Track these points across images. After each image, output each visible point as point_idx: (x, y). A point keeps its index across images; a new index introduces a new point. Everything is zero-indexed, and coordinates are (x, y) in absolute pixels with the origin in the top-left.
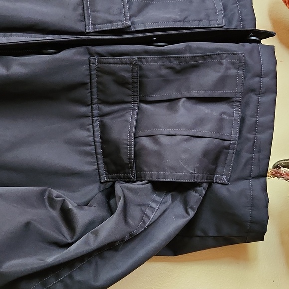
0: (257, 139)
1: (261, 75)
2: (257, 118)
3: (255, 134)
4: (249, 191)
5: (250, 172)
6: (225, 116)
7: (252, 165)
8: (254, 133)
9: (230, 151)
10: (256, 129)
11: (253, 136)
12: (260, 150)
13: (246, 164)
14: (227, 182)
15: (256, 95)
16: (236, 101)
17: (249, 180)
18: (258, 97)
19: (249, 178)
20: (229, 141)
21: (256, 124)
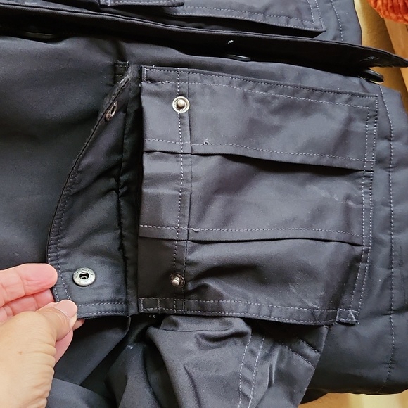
0: (395, 243)
1: (391, 137)
2: (391, 207)
3: (391, 235)
4: (390, 337)
5: (391, 301)
6: (351, 203)
7: (392, 289)
8: (389, 232)
9: (361, 265)
10: (391, 226)
11: (389, 237)
12: (401, 261)
13: (383, 288)
14: (355, 320)
15: (386, 168)
16: (365, 176)
17: (388, 316)
18: (388, 173)
19: (389, 312)
20: (361, 247)
21: (391, 218)
